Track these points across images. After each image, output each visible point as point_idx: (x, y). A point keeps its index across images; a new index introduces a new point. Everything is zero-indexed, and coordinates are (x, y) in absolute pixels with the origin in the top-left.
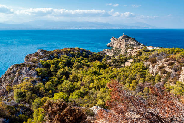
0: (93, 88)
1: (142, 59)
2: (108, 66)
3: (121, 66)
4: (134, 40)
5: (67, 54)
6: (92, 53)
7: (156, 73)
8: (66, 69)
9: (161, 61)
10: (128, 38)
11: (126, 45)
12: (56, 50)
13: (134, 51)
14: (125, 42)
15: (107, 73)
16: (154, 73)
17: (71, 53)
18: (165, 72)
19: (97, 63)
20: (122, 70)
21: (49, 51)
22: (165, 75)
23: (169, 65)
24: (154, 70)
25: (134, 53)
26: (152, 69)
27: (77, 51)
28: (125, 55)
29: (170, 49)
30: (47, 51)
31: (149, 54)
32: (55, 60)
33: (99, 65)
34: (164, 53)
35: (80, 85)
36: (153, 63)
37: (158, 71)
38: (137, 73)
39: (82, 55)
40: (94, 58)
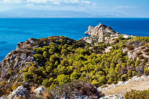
0: (84, 71)
1: (120, 46)
2: (91, 52)
3: (101, 52)
4: (110, 28)
5: (54, 41)
6: (74, 41)
7: (134, 59)
8: (56, 55)
9: (138, 48)
10: (105, 27)
11: (103, 33)
12: (43, 38)
13: (112, 39)
14: (102, 31)
15: (92, 58)
16: (133, 58)
17: (57, 40)
18: (143, 58)
19: (81, 50)
20: (104, 56)
21: (38, 40)
22: (143, 60)
23: (145, 52)
24: (132, 56)
25: (112, 40)
26: (131, 55)
27: (62, 39)
28: (103, 43)
29: (145, 37)
30: (36, 40)
31: (126, 41)
32: (45, 47)
33: (83, 52)
34: (139, 41)
35: (72, 69)
36: (131, 50)
37: (136, 57)
38: (118, 59)
39: (66, 43)
40: (77, 45)
